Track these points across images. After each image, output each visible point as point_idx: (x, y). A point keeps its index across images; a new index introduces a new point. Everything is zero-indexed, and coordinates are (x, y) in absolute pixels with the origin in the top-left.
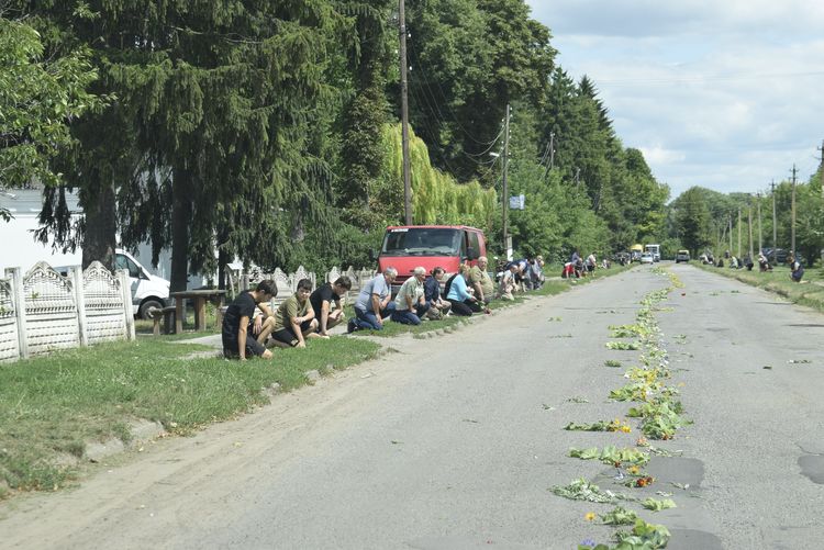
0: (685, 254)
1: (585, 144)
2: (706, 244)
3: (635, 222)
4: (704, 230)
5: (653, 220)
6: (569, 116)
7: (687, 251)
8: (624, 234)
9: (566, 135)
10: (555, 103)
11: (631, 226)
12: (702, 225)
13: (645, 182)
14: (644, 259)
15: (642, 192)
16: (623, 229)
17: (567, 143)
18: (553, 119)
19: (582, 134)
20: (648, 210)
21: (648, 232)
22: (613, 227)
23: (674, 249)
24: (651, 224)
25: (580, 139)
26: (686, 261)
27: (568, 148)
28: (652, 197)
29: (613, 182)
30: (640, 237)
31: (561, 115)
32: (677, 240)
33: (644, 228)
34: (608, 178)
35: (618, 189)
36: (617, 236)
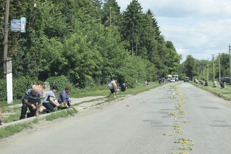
0: (187, 78)
1: (145, 31)
2: (196, 75)
3: (169, 66)
4: (195, 70)
5: (176, 66)
6: (138, 18)
7: (188, 78)
8: (163, 70)
9: (137, 26)
10: (132, 13)
11: (166, 67)
12: (194, 68)
13: (173, 51)
14: (172, 80)
15: (171, 55)
16: (162, 68)
17: (137, 30)
18: (131, 20)
19: (144, 27)
20: (173, 62)
21: (174, 70)
22: (158, 67)
23: (183, 77)
24: (175, 67)
25: (143, 29)
26: (188, 81)
27: (137, 32)
28: (175, 57)
29: (158, 49)
30: (170, 72)
31: (134, 18)
32: (185, 74)
33: (172, 69)
34: (156, 47)
35: (161, 52)
36: (160, 71)
